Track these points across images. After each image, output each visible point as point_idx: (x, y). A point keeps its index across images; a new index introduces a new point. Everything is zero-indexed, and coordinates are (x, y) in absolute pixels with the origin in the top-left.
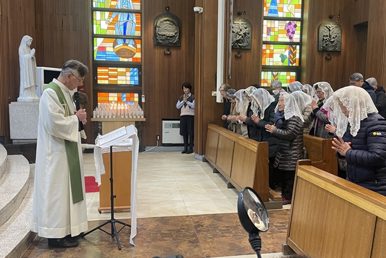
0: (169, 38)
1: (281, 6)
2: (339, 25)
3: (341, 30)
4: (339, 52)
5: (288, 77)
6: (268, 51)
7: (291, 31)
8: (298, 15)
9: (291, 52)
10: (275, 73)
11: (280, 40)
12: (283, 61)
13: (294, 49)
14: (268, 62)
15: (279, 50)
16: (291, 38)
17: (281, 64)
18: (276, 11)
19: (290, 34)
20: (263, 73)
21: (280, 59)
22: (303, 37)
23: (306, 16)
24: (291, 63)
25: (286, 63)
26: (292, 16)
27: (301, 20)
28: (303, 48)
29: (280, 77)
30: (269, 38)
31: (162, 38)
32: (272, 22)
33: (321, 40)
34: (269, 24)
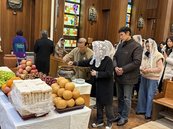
2: (97, 9)
3: (97, 11)
4: (96, 21)
5: (74, 32)
6: (65, 18)
8: (79, 2)
9: (75, 19)
10: (68, 29)
11: (71, 13)
12: (72, 23)
13: (77, 18)
14: (65, 23)
15: (70, 18)
16: (75, 12)
17: (71, 25)
19: (75, 10)
20: (64, 28)
21: (70, 22)
22: (81, 13)
23: (83, 3)
24: (75, 24)
25: (73, 25)
26: (76, 2)
27: (80, 4)
28: (81, 18)
29: (70, 31)
30: (66, 11)
31: (12, 4)
32: (68, 3)
33: (89, 15)
34: (66, 4)
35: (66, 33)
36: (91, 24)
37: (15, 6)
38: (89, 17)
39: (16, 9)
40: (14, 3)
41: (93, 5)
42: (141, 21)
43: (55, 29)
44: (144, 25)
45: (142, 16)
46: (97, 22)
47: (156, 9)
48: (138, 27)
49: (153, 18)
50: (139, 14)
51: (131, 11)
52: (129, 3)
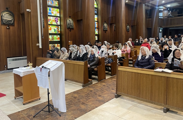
0: (9, 21)
1: (52, 11)
2: (73, 20)
5: (57, 37)
6: (49, 28)
7: (57, 21)
8: (59, 15)
9: (57, 28)
10: (52, 36)
11: (53, 24)
12: (55, 32)
13: (58, 27)
14: (50, 32)
15: (53, 27)
16: (57, 23)
18: (51, 13)
19: (56, 22)
20: (49, 36)
21: (54, 31)
22: (61, 23)
23: (62, 16)
24: (58, 32)
25: (56, 32)
26: (57, 16)
27: (60, 17)
28: (61, 27)
29: (54, 38)
30: (49, 23)
31: (5, 21)
32: (50, 17)
33: (68, 24)
34: (49, 18)
35: (51, 39)
36: (70, 30)
37: (8, 22)
38: (68, 26)
39: (9, 24)
40: (7, 20)
41: (70, 17)
42: (106, 26)
43: (43, 37)
44: (108, 28)
45: (106, 22)
46: (74, 29)
47: (115, 16)
48: (104, 30)
49: (113, 23)
50: (103, 21)
51: (98, 19)
52: (96, 14)
